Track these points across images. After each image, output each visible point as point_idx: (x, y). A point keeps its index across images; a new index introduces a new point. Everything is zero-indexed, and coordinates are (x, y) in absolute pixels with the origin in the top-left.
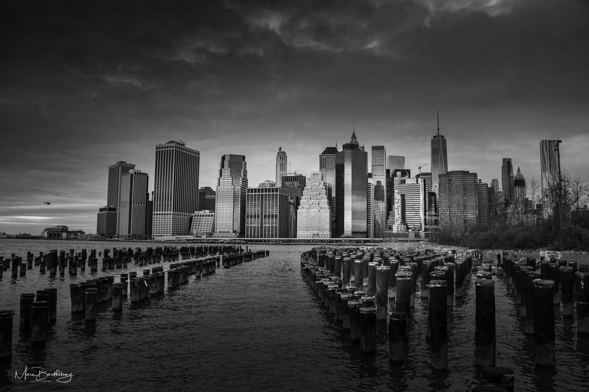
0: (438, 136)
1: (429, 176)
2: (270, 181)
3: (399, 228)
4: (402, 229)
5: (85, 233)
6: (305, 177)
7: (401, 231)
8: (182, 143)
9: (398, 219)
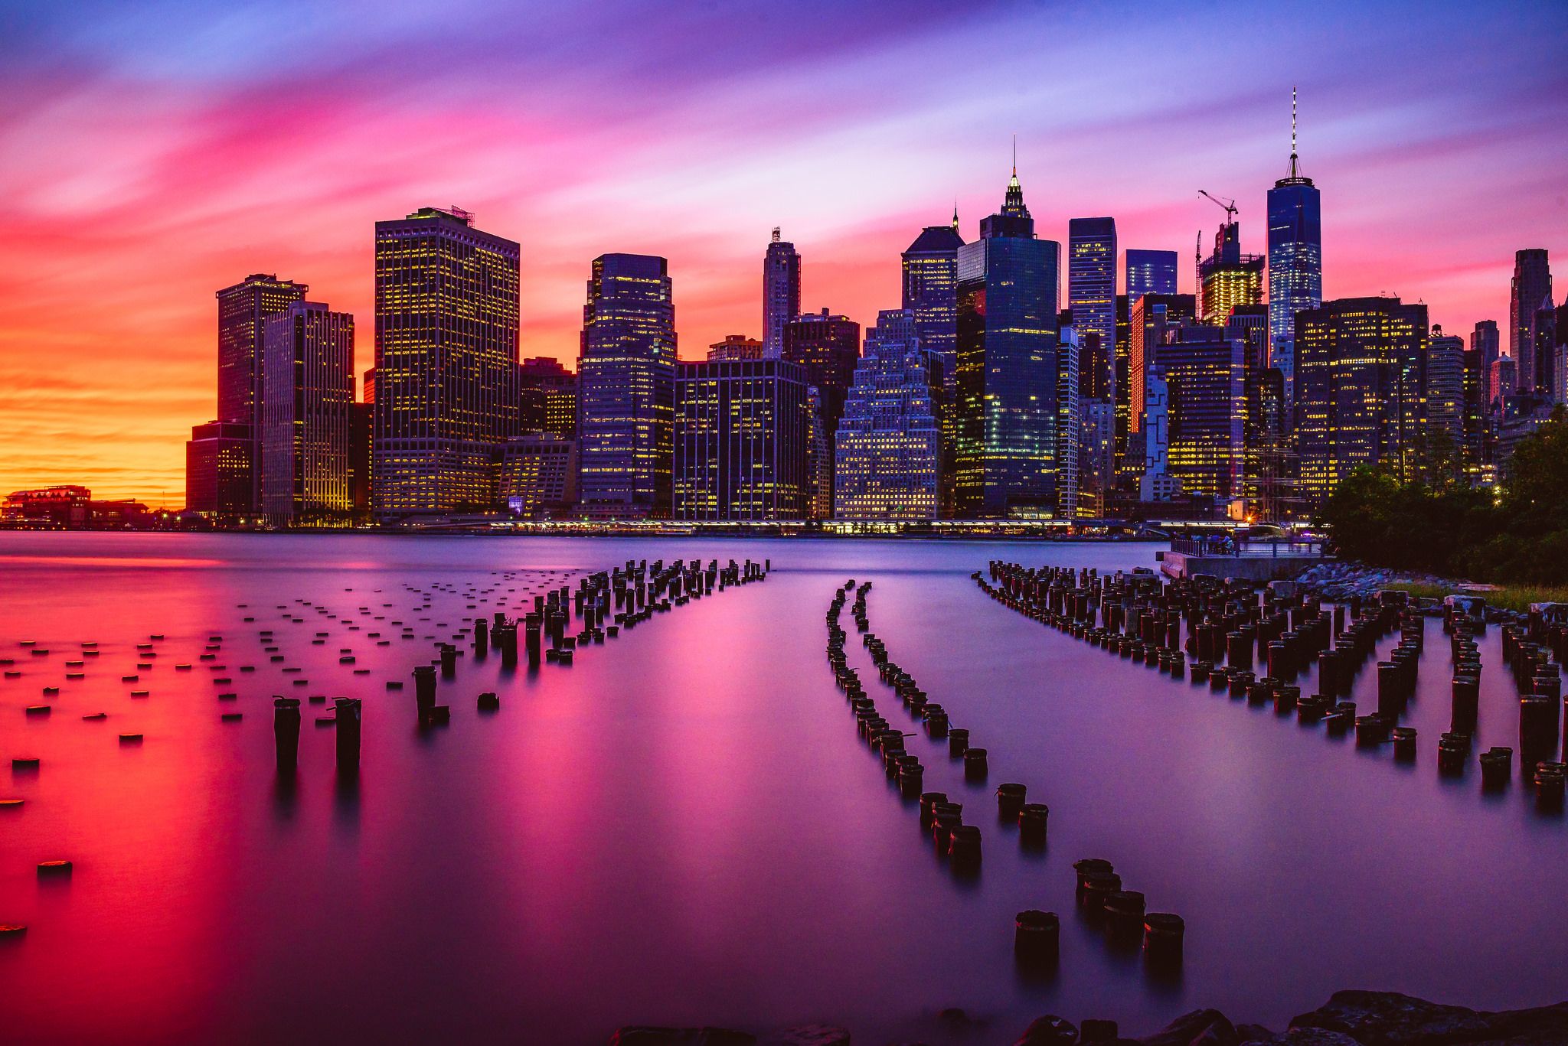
0: (1294, 178)
1: (1261, 316)
2: (742, 338)
3: (1162, 485)
4: (1168, 488)
5: (146, 508)
6: (857, 326)
7: (1165, 495)
8: (461, 216)
9: (1156, 458)
